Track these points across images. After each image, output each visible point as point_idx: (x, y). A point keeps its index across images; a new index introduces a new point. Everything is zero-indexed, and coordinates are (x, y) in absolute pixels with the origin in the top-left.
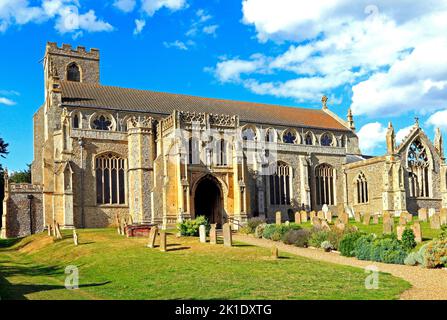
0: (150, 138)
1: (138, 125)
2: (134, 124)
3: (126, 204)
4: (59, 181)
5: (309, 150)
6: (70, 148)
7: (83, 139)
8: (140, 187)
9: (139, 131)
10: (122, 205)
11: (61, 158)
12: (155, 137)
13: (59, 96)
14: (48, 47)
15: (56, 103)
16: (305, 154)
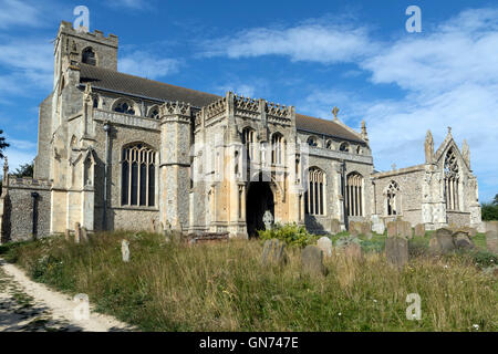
0: (188, 127)
1: (175, 112)
2: (171, 110)
3: (156, 207)
4: (76, 173)
5: (342, 156)
6: (92, 133)
7: (109, 124)
8: (176, 186)
9: (176, 118)
10: (151, 208)
11: (80, 145)
12: (193, 128)
13: (77, 74)
14: (62, 26)
15: (72, 83)
16: (338, 160)
